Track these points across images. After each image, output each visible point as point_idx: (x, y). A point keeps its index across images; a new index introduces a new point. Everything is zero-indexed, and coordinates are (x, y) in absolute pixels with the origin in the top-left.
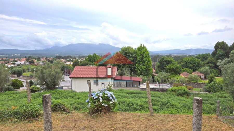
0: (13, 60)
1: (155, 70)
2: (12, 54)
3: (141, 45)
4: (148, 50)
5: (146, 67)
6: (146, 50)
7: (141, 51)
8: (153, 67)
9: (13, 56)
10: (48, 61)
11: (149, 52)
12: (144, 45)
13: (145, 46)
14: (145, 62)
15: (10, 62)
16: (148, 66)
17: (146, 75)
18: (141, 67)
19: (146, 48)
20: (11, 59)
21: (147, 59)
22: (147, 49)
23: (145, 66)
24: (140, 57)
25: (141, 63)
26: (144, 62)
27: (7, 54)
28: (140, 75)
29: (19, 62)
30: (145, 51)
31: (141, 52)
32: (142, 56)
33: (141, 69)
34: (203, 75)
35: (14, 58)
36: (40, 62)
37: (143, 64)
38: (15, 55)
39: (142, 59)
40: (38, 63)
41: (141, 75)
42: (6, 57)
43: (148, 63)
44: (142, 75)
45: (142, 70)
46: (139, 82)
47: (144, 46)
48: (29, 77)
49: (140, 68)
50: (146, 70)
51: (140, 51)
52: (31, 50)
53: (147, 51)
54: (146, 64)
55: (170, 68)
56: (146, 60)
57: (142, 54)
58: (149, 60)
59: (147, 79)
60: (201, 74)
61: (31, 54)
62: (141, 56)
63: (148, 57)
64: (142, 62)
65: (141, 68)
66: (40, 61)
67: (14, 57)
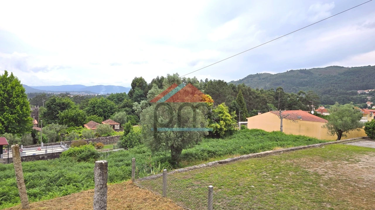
1: (37, 120)
3: (6, 73)
4: (21, 83)
5: (17, 116)
6: (18, 83)
7: (7, 85)
8: (34, 116)
11: (23, 87)
12: (12, 73)
13: (14, 75)
14: (15, 106)
16: (24, 113)
17: (18, 132)
18: (6, 117)
19: (17, 80)
21: (20, 100)
22: (20, 82)
23: (15, 113)
24: (4, 97)
25: (7, 110)
26: (13, 106)
28: (4, 133)
30: (16, 86)
31: (6, 87)
32: (8, 94)
33: (6, 120)
34: (118, 123)
37: (12, 111)
39: (8, 100)
41: (5, 132)
43: (22, 109)
44: (8, 132)
45: (10, 122)
47: (12, 75)
49: (3, 118)
50: (19, 122)
51: (3, 84)
53: (21, 86)
54: (18, 111)
55: (66, 117)
56: (18, 103)
57: (8, 90)
58: (24, 102)
59: (21, 140)
60: (116, 123)
62: (6, 95)
63: (22, 97)
64: (9, 107)
65: (7, 119)
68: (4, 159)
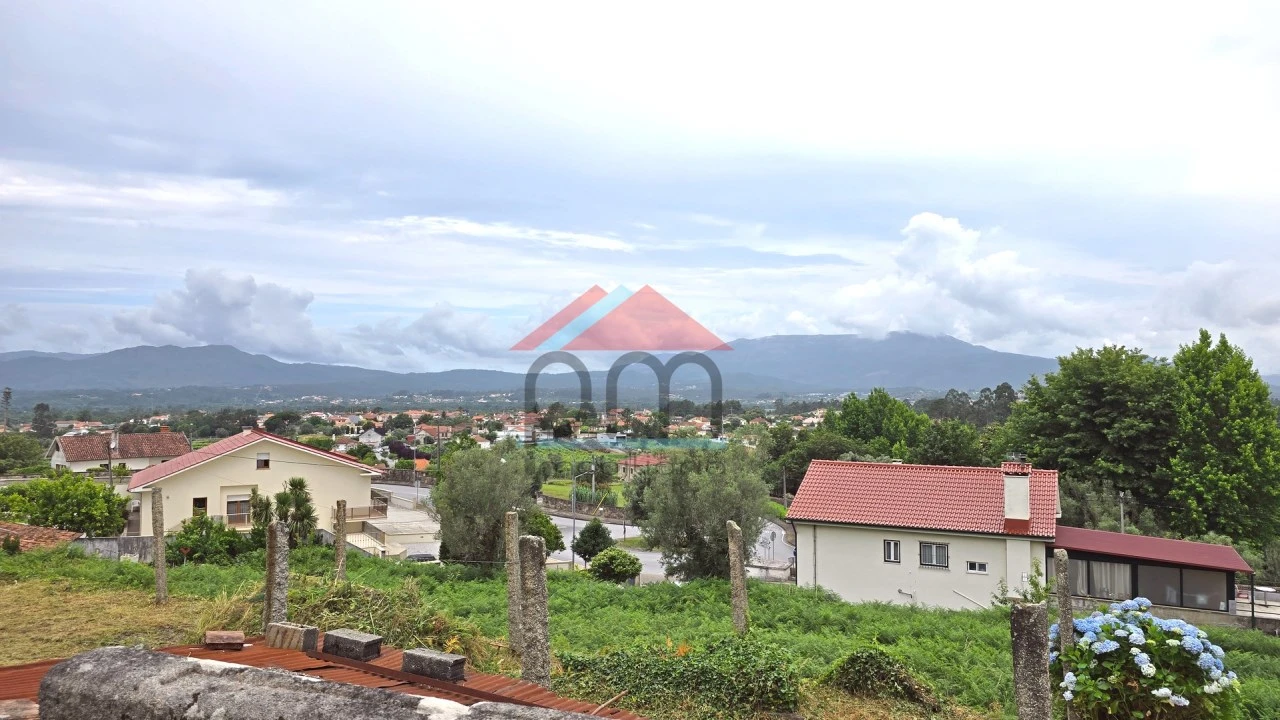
0: (486, 420)
2: (479, 394)
3: (1205, 337)
4: (1253, 369)
5: (1246, 479)
6: (1243, 369)
7: (1208, 376)
9: (482, 401)
10: (633, 425)
11: (1264, 381)
12: (1223, 336)
13: (1231, 342)
14: (1238, 444)
15: (474, 429)
16: (1266, 471)
17: (1247, 535)
18: (1211, 481)
19: (1240, 357)
20: (479, 417)
21: (1253, 425)
22: (1250, 364)
23: (1236, 470)
24: (1199, 416)
25: (1210, 456)
26: (1230, 447)
27: (459, 394)
28: (1205, 533)
29: (510, 429)
30: (1238, 378)
31: (1206, 384)
32: (1215, 405)
33: (1209, 491)
35: (489, 409)
36: (595, 430)
37: (1225, 462)
38: (492, 399)
39: (1214, 424)
40: (590, 435)
41: (1209, 529)
42: (460, 409)
43: (1259, 454)
44: (1213, 526)
45: (1221, 497)
46: (1230, 575)
47: (1224, 342)
48: (570, 503)
49: (1201, 483)
50: (1248, 499)
51: (1197, 374)
52: (555, 373)
53: (1254, 377)
54: (1246, 461)
56: (1248, 436)
57: (1214, 394)
58: (1267, 434)
59: (1262, 563)
61: (557, 394)
62: (1207, 409)
63: (1260, 415)
64: (1218, 449)
65: (1212, 486)
66: (595, 425)
67: (487, 405)
68: (1240, 619)
